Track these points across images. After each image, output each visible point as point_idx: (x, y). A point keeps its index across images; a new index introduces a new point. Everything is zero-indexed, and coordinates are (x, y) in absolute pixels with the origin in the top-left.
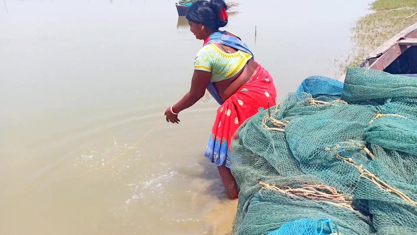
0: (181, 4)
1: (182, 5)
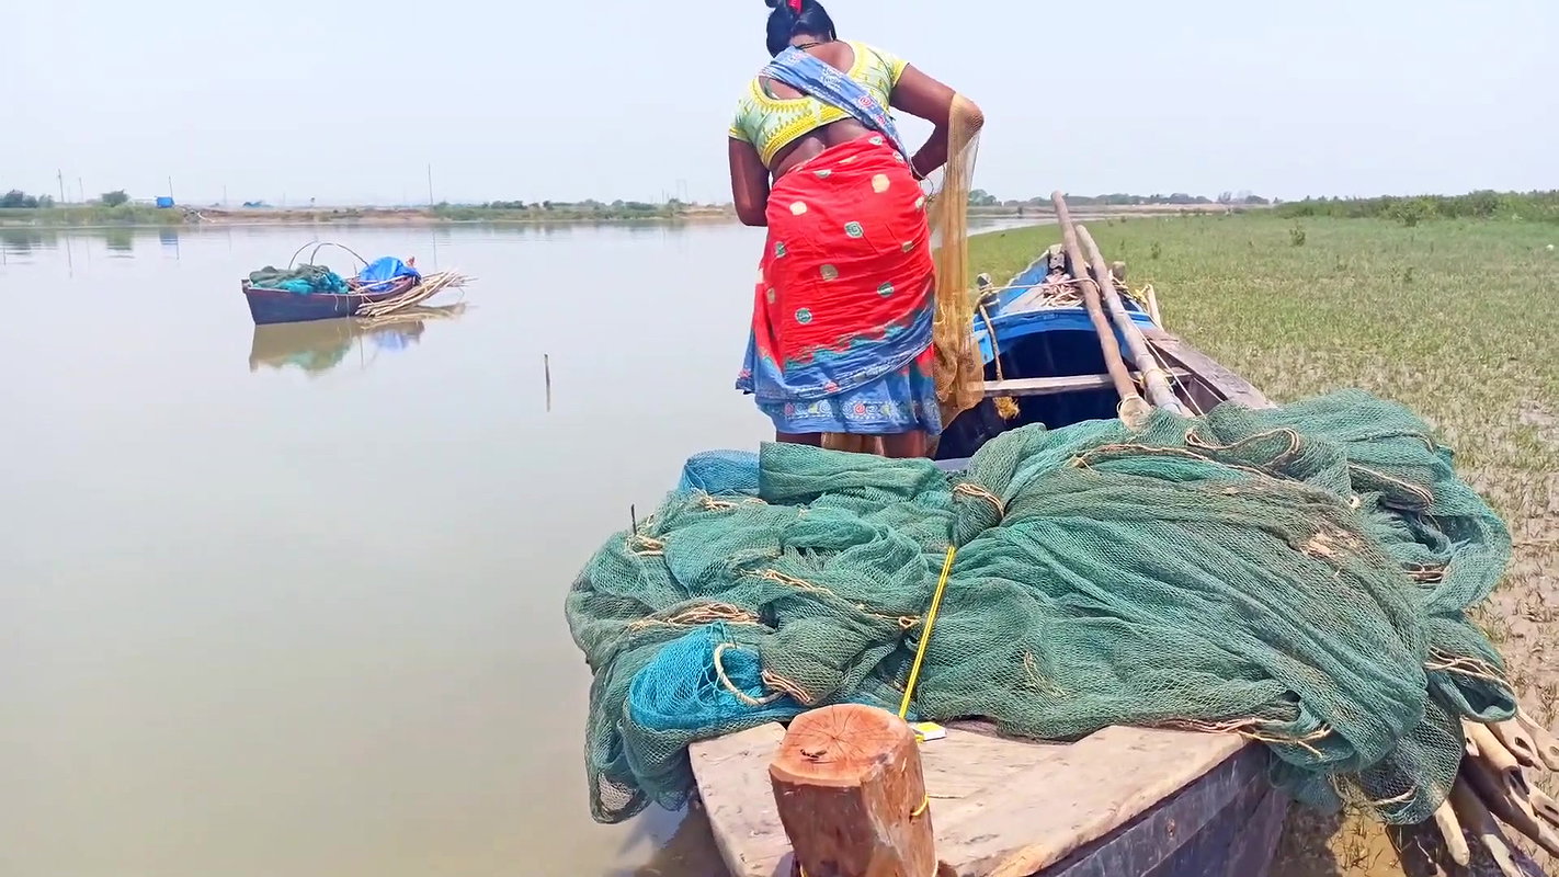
0: (262, 282)
1: (263, 286)
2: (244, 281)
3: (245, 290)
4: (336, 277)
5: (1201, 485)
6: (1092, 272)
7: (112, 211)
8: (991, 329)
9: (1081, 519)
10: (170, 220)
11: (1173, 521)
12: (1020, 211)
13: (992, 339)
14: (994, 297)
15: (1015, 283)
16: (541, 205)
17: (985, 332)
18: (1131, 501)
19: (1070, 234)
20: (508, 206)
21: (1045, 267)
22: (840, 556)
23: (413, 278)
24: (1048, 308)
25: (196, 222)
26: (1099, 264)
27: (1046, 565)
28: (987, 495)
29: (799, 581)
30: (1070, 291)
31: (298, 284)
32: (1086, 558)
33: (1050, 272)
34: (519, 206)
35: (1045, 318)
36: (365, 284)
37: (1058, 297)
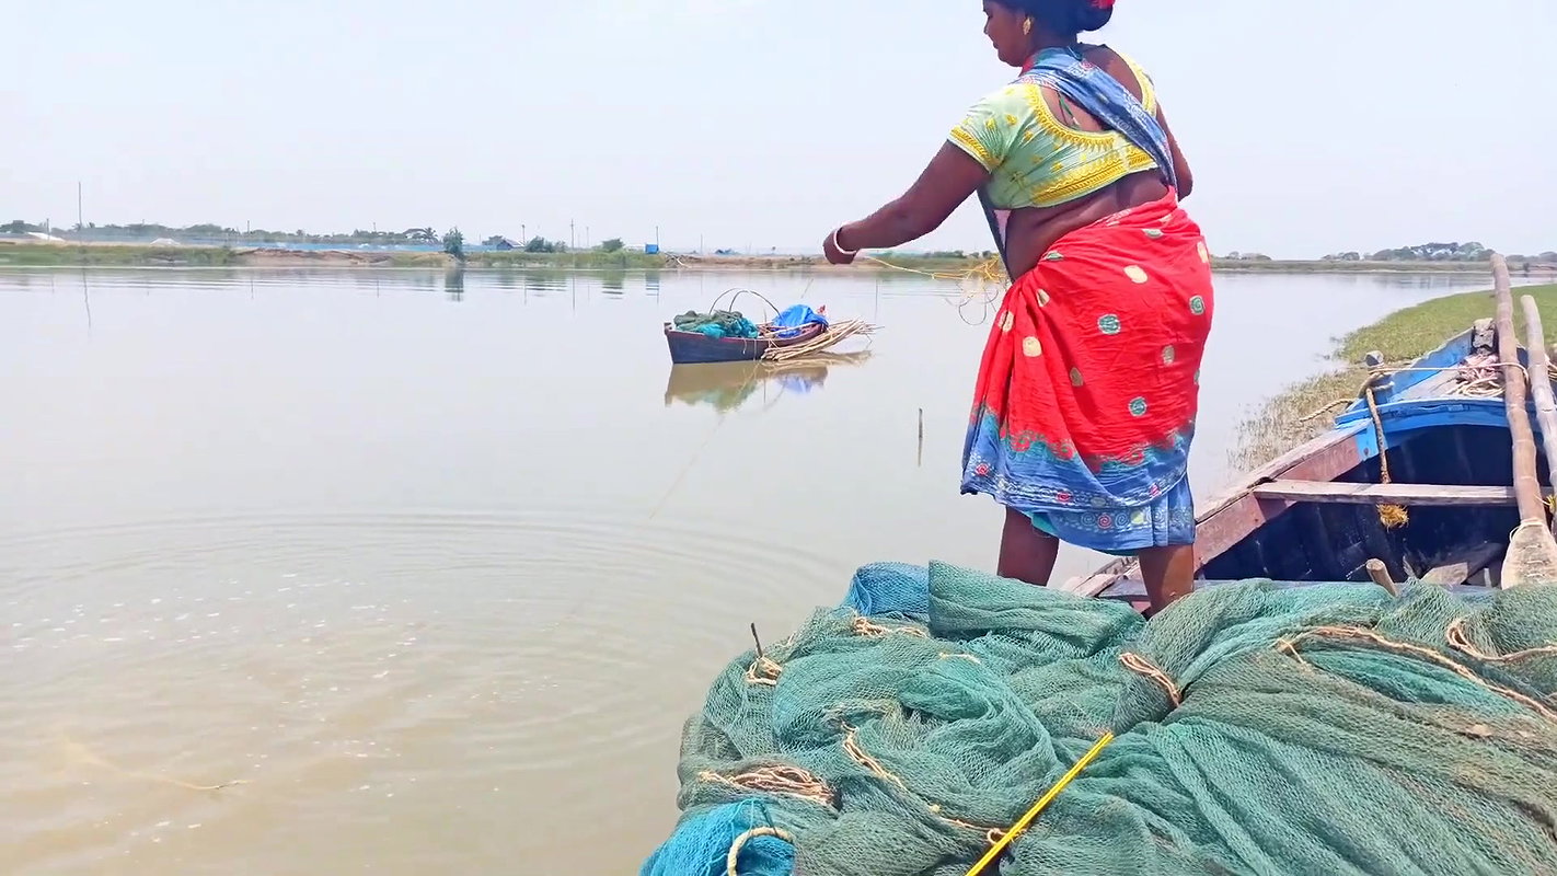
0: (683, 325)
1: (684, 329)
2: (666, 324)
3: (666, 332)
4: (747, 322)
5: (1439, 715)
6: (1523, 356)
7: (611, 256)
8: (1377, 418)
9: (1259, 738)
10: (655, 265)
11: (1381, 764)
12: (1526, 268)
13: (1377, 430)
14: (1387, 378)
15: (1422, 363)
16: (981, 255)
17: (1368, 421)
18: (1327, 722)
19: (1506, 306)
20: (950, 255)
21: (1466, 344)
22: (945, 728)
23: (820, 326)
24: (1456, 396)
25: (675, 267)
26: (1536, 345)
27: (1188, 794)
28: (1156, 673)
29: (871, 760)
30: (1493, 376)
31: (713, 329)
32: (1247, 797)
33: (1473, 351)
34: (960, 255)
35: (1450, 409)
36: (778, 329)
37: (1473, 384)
